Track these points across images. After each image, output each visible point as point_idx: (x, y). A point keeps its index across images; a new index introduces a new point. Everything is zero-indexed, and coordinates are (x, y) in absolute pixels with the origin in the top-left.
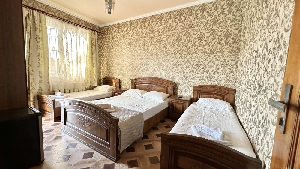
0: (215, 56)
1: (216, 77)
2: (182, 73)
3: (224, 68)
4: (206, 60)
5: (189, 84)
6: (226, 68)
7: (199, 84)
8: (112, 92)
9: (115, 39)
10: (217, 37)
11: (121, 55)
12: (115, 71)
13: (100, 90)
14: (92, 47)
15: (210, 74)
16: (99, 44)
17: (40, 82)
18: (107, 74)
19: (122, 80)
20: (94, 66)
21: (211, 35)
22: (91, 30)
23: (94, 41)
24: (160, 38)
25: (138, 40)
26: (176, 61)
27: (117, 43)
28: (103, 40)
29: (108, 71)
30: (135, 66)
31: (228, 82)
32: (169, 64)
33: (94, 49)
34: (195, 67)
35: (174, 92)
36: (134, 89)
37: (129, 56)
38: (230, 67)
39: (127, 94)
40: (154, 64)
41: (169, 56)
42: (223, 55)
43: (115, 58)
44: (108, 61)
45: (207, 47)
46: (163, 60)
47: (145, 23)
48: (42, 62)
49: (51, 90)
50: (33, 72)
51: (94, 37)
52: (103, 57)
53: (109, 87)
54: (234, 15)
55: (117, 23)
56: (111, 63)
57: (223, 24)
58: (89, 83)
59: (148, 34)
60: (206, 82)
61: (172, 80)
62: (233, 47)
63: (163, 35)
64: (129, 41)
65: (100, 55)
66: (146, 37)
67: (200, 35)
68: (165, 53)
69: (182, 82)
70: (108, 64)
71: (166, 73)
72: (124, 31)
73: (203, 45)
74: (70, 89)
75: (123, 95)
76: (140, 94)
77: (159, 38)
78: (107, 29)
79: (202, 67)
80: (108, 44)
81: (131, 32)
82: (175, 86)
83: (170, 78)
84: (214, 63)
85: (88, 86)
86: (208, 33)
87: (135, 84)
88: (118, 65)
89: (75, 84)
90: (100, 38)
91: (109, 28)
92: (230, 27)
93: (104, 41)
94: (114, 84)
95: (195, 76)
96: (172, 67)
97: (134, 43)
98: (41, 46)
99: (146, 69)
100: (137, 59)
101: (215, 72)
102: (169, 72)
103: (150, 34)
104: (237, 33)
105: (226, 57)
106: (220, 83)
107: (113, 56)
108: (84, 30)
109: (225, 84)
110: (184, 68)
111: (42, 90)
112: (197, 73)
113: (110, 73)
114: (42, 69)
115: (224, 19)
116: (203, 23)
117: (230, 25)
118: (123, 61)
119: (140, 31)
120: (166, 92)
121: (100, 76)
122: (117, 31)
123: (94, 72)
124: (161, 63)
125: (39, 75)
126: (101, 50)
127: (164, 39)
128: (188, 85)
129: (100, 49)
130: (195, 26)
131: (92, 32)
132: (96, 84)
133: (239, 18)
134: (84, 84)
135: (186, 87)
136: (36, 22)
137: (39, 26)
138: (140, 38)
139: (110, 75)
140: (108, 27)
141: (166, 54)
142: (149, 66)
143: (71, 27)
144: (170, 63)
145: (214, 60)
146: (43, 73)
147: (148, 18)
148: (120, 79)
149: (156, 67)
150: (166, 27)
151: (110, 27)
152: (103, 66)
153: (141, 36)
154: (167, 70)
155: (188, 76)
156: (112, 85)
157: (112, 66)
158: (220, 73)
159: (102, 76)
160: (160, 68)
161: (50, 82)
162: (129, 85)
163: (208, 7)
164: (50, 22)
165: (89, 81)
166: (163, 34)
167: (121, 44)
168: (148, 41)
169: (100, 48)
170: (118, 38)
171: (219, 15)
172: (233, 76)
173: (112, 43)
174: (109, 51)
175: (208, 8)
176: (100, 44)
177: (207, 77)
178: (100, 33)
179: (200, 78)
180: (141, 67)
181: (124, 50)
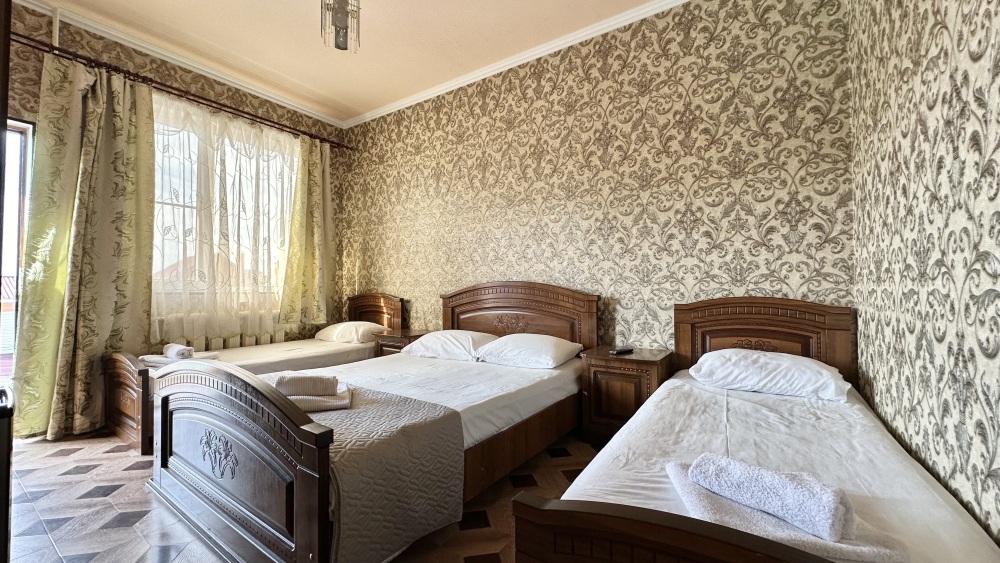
0: (751, 183)
1: (762, 263)
2: (626, 261)
3: (794, 228)
4: (717, 202)
5: (656, 298)
6: (800, 224)
7: (697, 295)
8: (373, 344)
9: (390, 163)
10: (750, 111)
11: (409, 214)
12: (388, 272)
13: (334, 338)
14: (310, 192)
15: (738, 253)
16: (337, 183)
17: (118, 310)
18: (364, 284)
19: (413, 300)
20: (317, 253)
21: (724, 108)
22: (307, 138)
23: (317, 173)
24: (539, 140)
25: (464, 156)
26: (602, 218)
27: (395, 173)
28: (350, 171)
29: (364, 272)
30: (454, 246)
31: (819, 282)
32: (574, 228)
33: (317, 197)
34: (675, 231)
35: (602, 332)
36: (453, 328)
37: (433, 215)
38: (819, 221)
39: (423, 349)
40: (522, 233)
41: (573, 203)
42: (783, 177)
43: (389, 224)
44: (364, 240)
45: (713, 152)
46: (553, 217)
47: (484, 97)
48: (130, 240)
49: (156, 337)
50: (94, 273)
51: (316, 158)
52: (349, 227)
53: (364, 327)
54: (809, 26)
55: (395, 110)
56: (376, 245)
57: (768, 63)
58: (297, 316)
59: (497, 134)
60: (726, 287)
61: (590, 288)
62: (820, 143)
63: (547, 128)
64: (434, 164)
65: (341, 220)
66: (491, 143)
67: (683, 115)
68: (556, 191)
69: (630, 295)
70: (365, 250)
71: (565, 264)
72: (418, 134)
73: (700, 148)
74: (225, 334)
75: (409, 352)
76: (469, 344)
77: (533, 141)
78: (364, 134)
79: (703, 229)
80: (365, 181)
81: (439, 133)
82: (603, 313)
83: (581, 282)
84: (750, 212)
85: (294, 327)
86: (713, 101)
87: (457, 310)
88: (398, 247)
89: (244, 319)
90: (341, 164)
91: (368, 130)
92: (797, 72)
93: (355, 173)
94: (386, 316)
95: (677, 265)
96: (587, 242)
97: (450, 169)
98: (130, 188)
99: (492, 254)
100: (460, 221)
101: (758, 245)
102: (576, 260)
103: (504, 133)
104: (831, 86)
105: (797, 182)
106: (785, 286)
107: (381, 222)
108: (285, 138)
109: (804, 289)
110: (634, 241)
111: (121, 340)
112: (682, 253)
113: (373, 279)
114: (128, 264)
115: (769, 46)
116: (689, 68)
117: (796, 63)
118: (414, 235)
119: (470, 125)
120: (568, 336)
121: (339, 293)
122: (394, 137)
123: (317, 276)
124: (545, 229)
125: (114, 286)
126: (344, 203)
127: (551, 142)
128: (651, 305)
129: (341, 201)
130: (662, 82)
131: (313, 145)
132: (322, 319)
133: (831, 33)
134: (277, 320)
135: (646, 312)
136: (119, 108)
137: (126, 122)
138: (469, 148)
139: (372, 286)
140: (365, 128)
141: (563, 194)
142: (503, 242)
143: (240, 128)
144: (578, 227)
145: (748, 199)
146: (130, 279)
147: (494, 79)
148: (406, 298)
149: (528, 246)
150: (556, 102)
151: (374, 125)
152: (348, 255)
153: (471, 141)
154: (570, 253)
155: (651, 268)
156: (379, 321)
157: (380, 254)
158: (779, 247)
159: (347, 291)
160: (544, 247)
161: (154, 310)
162: (437, 317)
163: (703, 14)
164: (167, 113)
165: (299, 306)
166: (547, 125)
167: (409, 176)
168: (498, 156)
169: (341, 198)
170: (399, 157)
171: (751, 35)
172: (837, 256)
173: (378, 177)
174: (369, 204)
175: (704, 17)
176: (341, 185)
177: (725, 267)
178: (339, 145)
179: (697, 274)
180: (475, 250)
181: (417, 194)
